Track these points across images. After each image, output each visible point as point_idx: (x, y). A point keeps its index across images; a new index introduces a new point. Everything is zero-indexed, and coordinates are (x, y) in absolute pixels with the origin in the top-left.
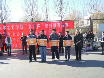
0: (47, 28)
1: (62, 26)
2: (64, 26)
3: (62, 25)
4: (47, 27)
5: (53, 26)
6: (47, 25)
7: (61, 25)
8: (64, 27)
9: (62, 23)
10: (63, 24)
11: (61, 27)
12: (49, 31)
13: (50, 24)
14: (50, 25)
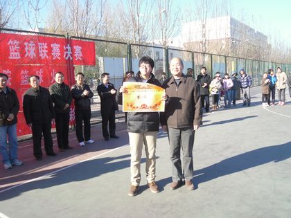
0: (16, 58)
1: (67, 55)
2: (71, 55)
3: (67, 50)
4: (14, 55)
5: (37, 52)
6: (16, 47)
7: (61, 50)
8: (71, 58)
9: (66, 46)
10: (69, 48)
11: (61, 56)
12: (24, 68)
13: (26, 44)
14: (26, 49)
